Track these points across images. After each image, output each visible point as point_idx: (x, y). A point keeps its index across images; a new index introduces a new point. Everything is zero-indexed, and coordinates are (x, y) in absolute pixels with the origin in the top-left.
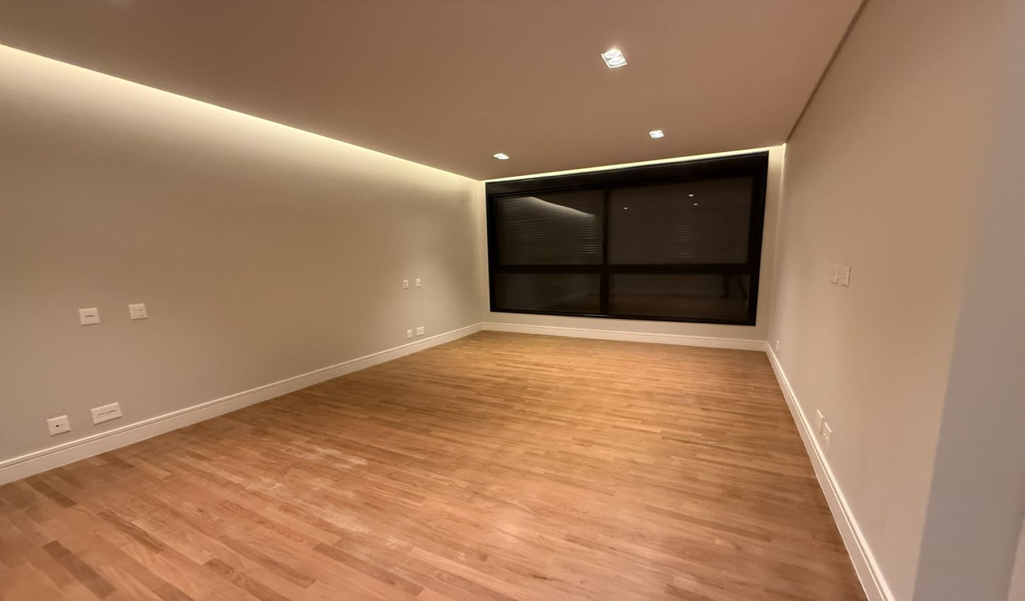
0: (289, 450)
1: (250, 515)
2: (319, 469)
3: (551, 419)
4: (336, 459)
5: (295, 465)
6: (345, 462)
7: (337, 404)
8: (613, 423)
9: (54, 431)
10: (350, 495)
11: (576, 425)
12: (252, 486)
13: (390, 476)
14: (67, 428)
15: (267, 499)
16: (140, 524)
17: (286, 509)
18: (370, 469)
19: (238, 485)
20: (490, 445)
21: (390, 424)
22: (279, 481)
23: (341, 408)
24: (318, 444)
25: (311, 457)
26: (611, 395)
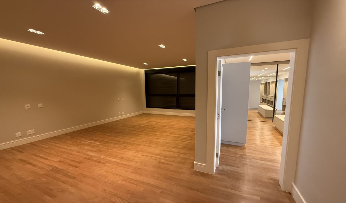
0: (80, 141)
1: (69, 153)
2: (87, 145)
3: (151, 134)
4: (92, 143)
5: (81, 144)
6: (94, 143)
7: (95, 132)
8: (166, 135)
9: (17, 136)
10: (94, 149)
11: (157, 135)
12: (69, 148)
13: (105, 146)
14: (20, 136)
15: (73, 151)
16: (42, 156)
17: (78, 152)
18: (100, 145)
19: (66, 148)
20: (132, 140)
21: (108, 136)
22: (77, 147)
23: (96, 132)
24: (88, 140)
25: (86, 143)
26: (170, 129)
